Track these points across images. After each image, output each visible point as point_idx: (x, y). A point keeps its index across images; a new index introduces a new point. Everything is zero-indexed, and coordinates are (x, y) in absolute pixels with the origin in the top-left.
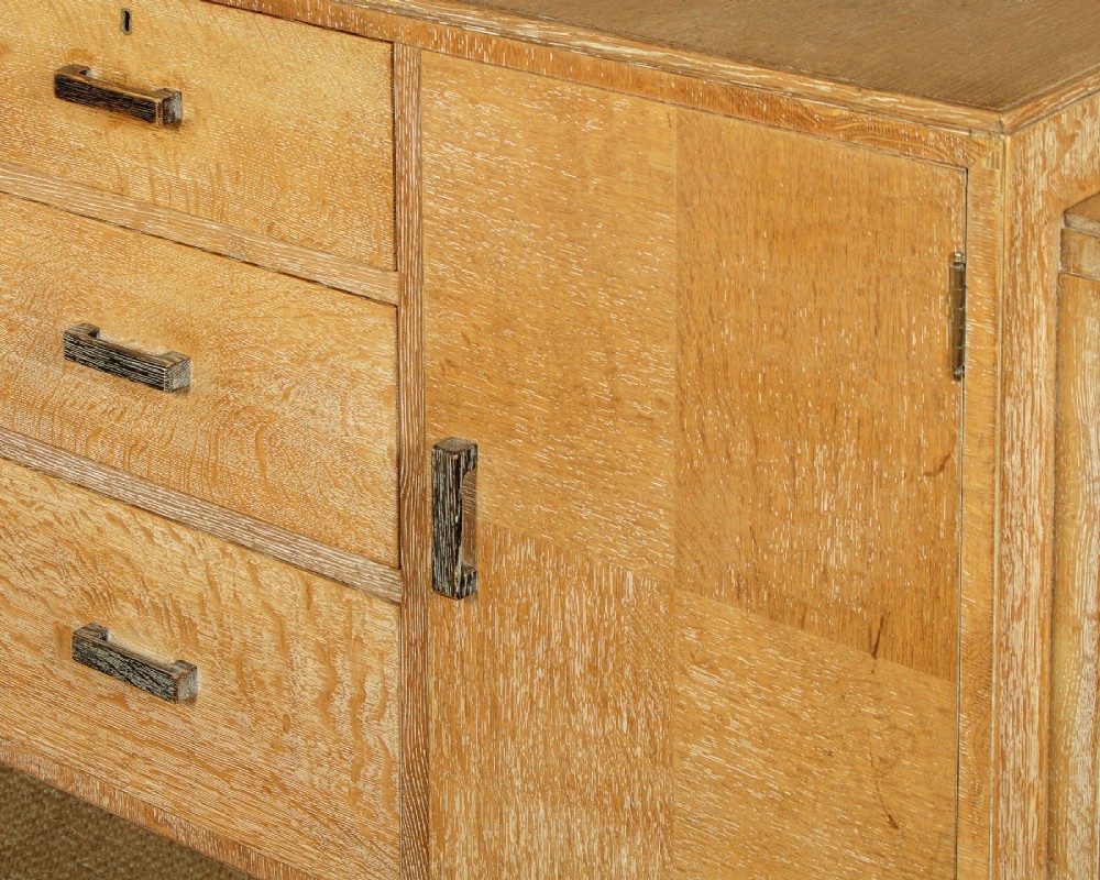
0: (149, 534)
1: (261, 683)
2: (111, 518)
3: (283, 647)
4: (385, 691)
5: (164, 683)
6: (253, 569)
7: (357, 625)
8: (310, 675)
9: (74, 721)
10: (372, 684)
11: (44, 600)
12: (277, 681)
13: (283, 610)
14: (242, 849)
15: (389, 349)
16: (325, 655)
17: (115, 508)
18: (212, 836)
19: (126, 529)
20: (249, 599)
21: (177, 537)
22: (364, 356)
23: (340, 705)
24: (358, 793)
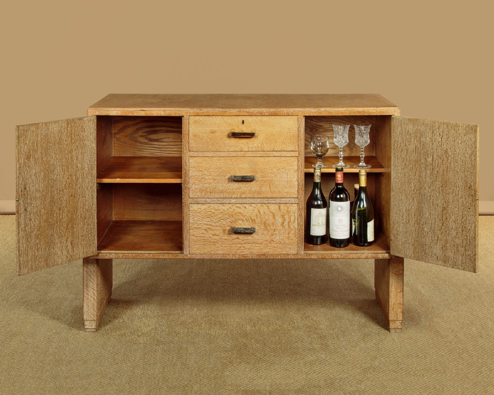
0: (245, 207)
1: (269, 225)
2: (237, 207)
3: (274, 217)
4: (295, 218)
5: (248, 232)
6: (268, 206)
7: (289, 209)
8: (280, 220)
9: (227, 245)
10: (292, 218)
11: (220, 226)
12: (273, 224)
13: (274, 212)
14: (264, 255)
15: (296, 163)
16: (283, 216)
17: (237, 205)
18: (258, 255)
19: (240, 208)
20: (267, 212)
21: (251, 206)
22: (291, 166)
23: (286, 223)
24: (289, 237)
